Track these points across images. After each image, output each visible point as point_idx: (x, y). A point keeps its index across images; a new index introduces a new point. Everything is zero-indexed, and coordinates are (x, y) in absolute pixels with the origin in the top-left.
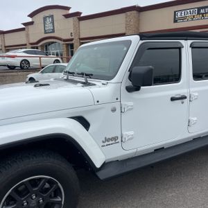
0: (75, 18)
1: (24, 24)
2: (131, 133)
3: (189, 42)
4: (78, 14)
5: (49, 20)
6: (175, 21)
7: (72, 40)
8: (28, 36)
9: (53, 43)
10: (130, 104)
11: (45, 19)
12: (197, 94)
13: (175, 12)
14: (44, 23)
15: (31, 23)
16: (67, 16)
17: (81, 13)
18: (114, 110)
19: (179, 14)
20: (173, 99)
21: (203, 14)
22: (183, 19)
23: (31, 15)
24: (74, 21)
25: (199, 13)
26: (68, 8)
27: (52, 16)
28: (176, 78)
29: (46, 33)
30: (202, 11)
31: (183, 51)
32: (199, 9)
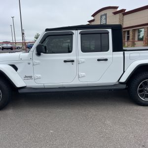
0: (121, 14)
1: (89, 22)
3: (79, 31)
4: (123, 11)
5: (104, 17)
10: (38, 61)
11: (101, 17)
12: (84, 60)
15: (93, 20)
16: (115, 13)
17: (125, 10)
18: (29, 64)
20: (65, 61)
24: (120, 16)
28: (69, 50)
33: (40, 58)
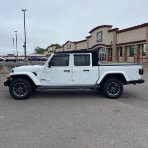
0: (114, 32)
2: (49, 79)
5: (100, 34)
7: (111, 45)
8: (88, 44)
9: (101, 48)
14: (97, 36)
15: (90, 37)
16: (110, 31)
17: (118, 29)
18: (44, 72)
20: (65, 71)
23: (91, 32)
24: (114, 34)
26: (111, 26)
27: (101, 32)
28: (67, 65)
29: (97, 42)
31: (70, 57)
33: (50, 69)
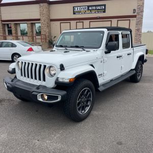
6: (74, 13)
13: (74, 7)
19: (76, 9)
21: (91, 10)
22: (79, 12)
25: (88, 9)
30: (90, 8)
32: (88, 7)
